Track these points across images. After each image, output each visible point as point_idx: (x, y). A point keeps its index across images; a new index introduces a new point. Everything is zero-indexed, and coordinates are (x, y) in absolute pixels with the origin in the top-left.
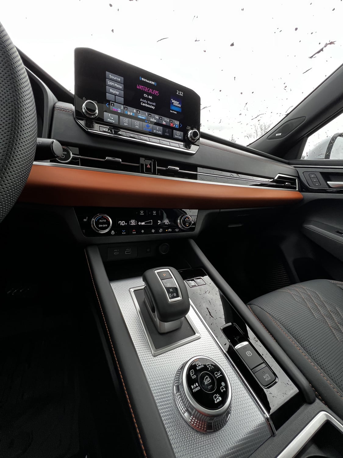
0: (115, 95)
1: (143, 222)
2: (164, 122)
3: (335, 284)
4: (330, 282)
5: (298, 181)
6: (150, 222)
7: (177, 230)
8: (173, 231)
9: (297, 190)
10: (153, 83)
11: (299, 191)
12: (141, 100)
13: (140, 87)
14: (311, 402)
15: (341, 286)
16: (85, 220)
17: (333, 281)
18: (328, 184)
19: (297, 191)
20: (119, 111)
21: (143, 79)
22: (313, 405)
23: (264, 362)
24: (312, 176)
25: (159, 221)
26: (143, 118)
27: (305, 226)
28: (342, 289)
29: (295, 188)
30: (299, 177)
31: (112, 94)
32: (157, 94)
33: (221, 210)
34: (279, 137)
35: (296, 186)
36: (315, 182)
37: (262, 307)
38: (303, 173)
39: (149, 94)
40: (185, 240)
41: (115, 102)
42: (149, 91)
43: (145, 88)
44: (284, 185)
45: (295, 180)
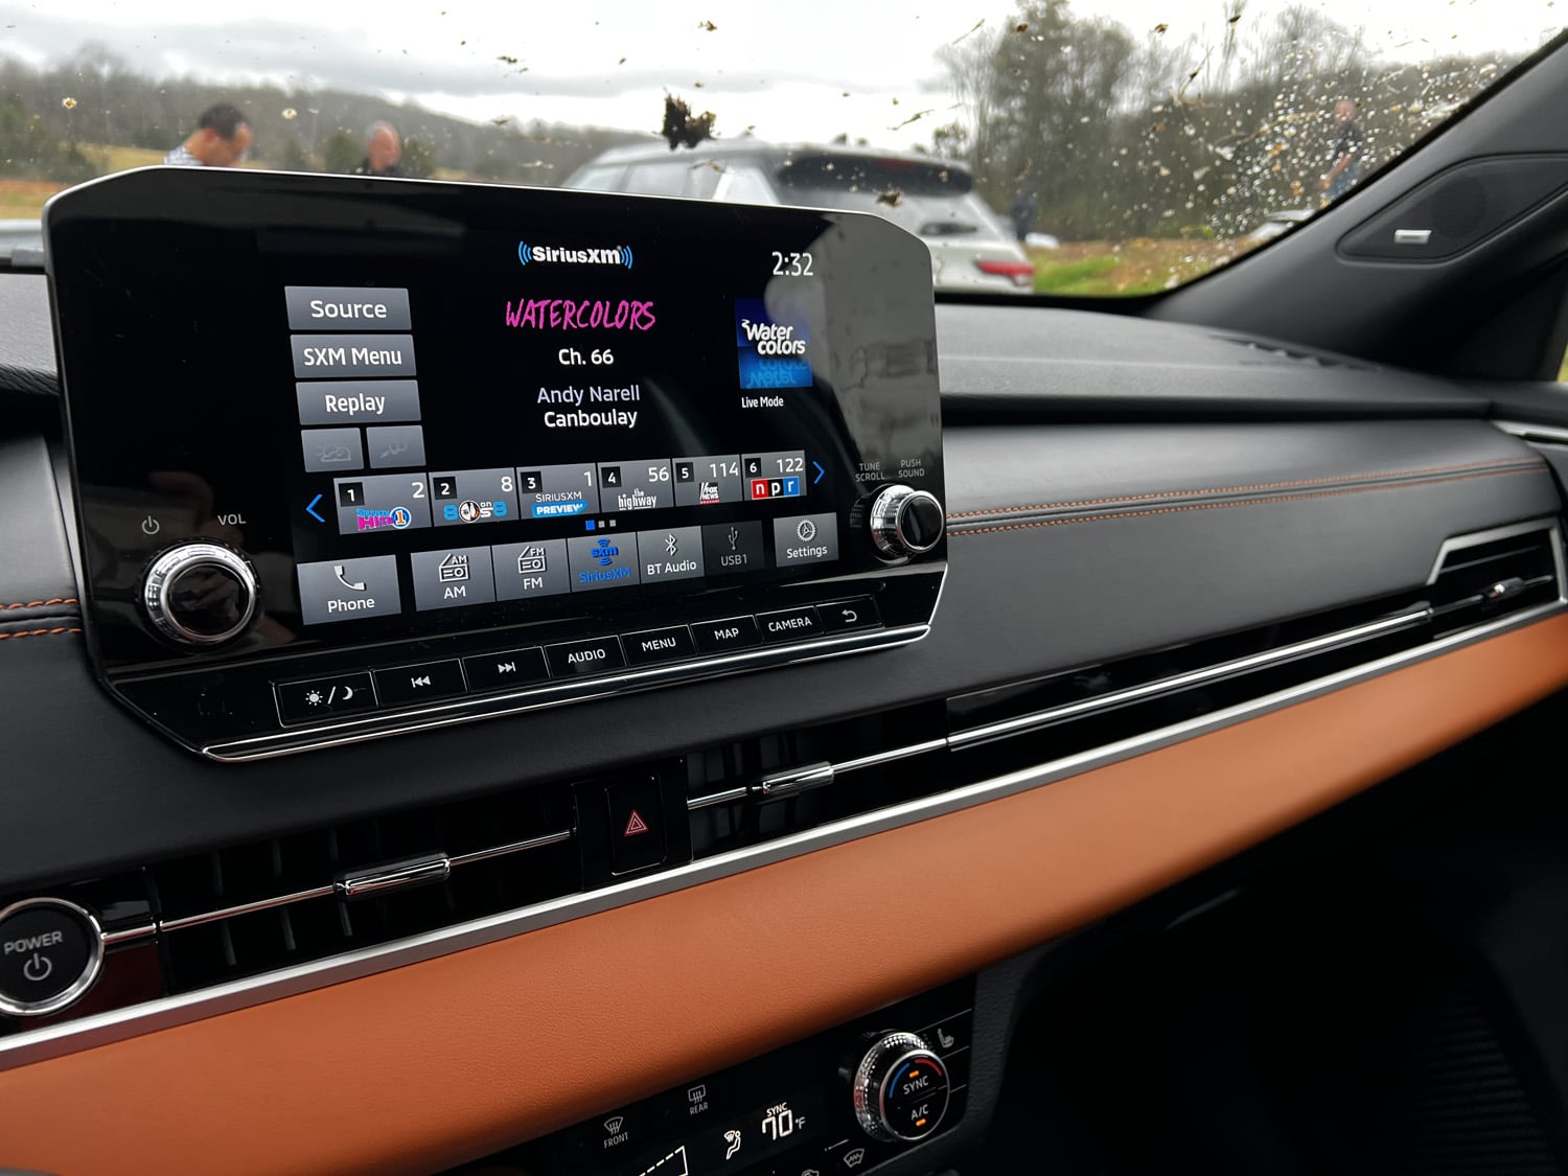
0: (363, 427)
2: (704, 487)
5: (1562, 538)
7: (853, 1158)
9: (1562, 600)
10: (610, 256)
12: (543, 395)
13: (523, 315)
19: (1560, 610)
21: (541, 254)
25: (730, 1137)
26: (569, 509)
29: (1550, 593)
30: (1564, 515)
32: (643, 320)
34: (1412, 251)
39: (586, 341)
41: (368, 471)
42: (585, 317)
43: (559, 308)
44: (1486, 599)
45: (1543, 537)
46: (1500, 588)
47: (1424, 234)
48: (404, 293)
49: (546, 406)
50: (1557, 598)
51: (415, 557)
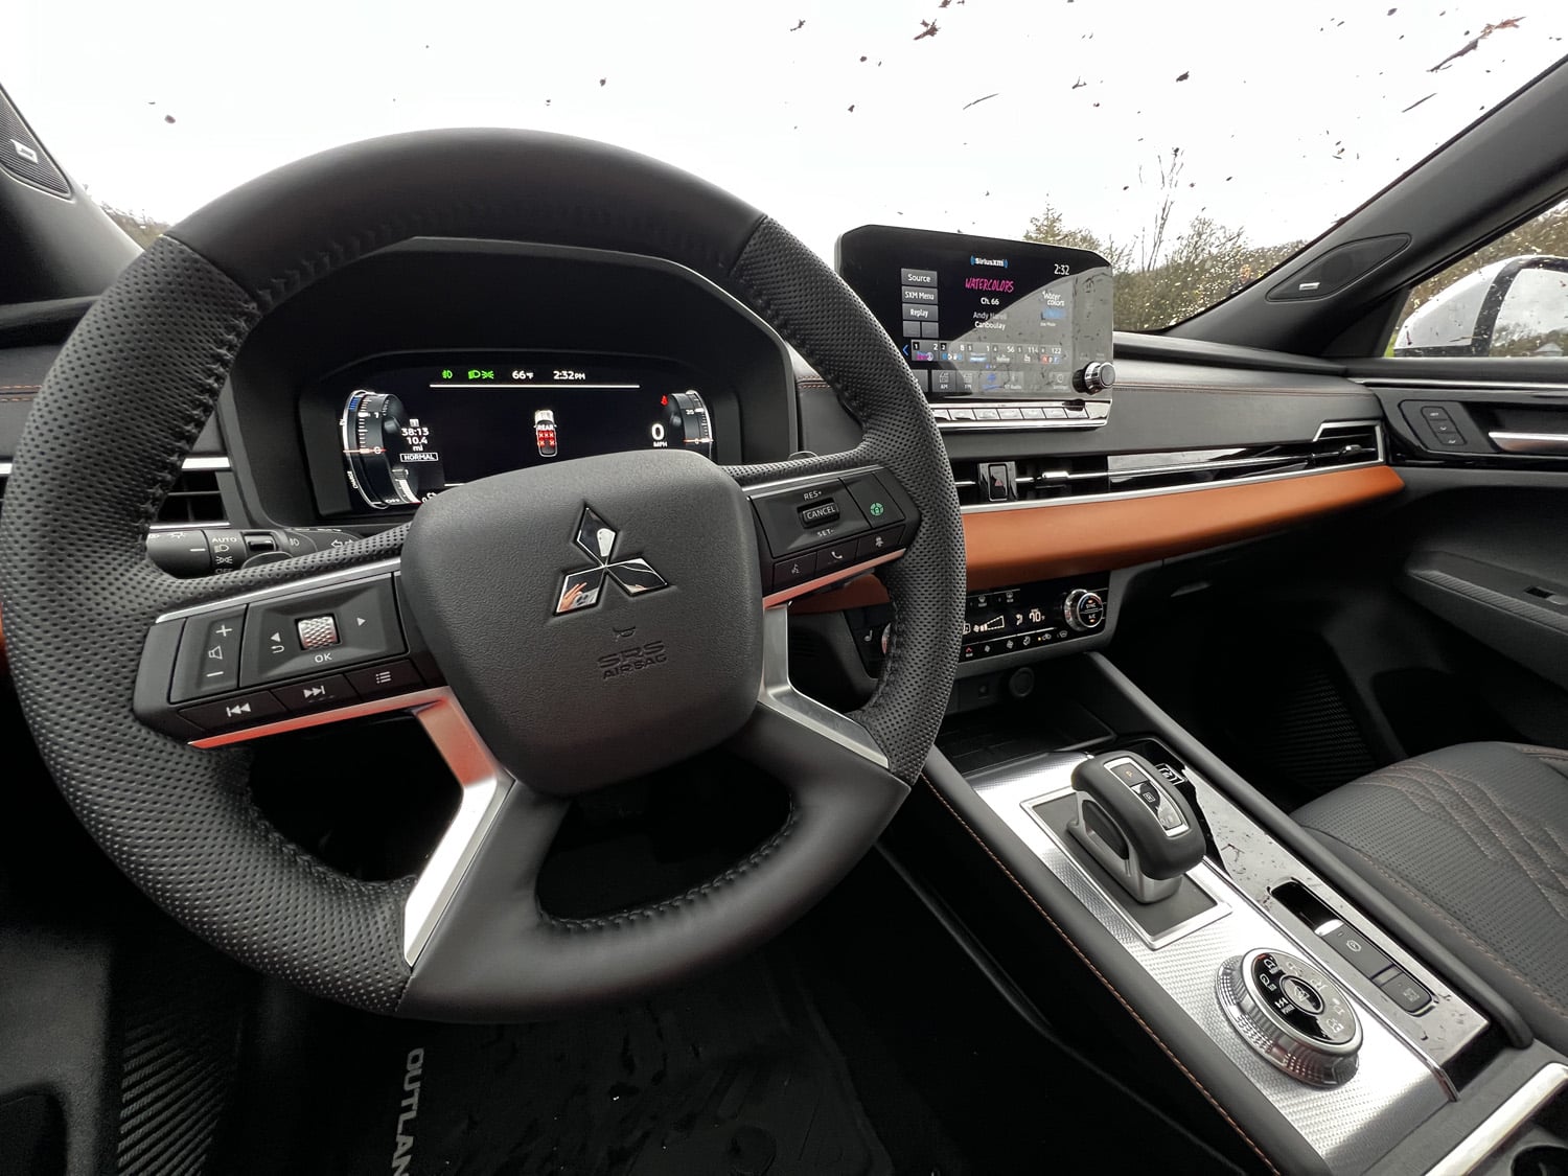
0: (921, 321)
1: (983, 624)
2: (1026, 356)
3: (1535, 756)
4: (1515, 750)
5: (1382, 430)
6: (999, 623)
7: (1063, 634)
8: (1055, 638)
9: (1380, 460)
10: (1000, 263)
11: (1387, 462)
12: (975, 315)
13: (972, 283)
14: (1522, 1046)
15: (1559, 763)
16: (868, 638)
17: (1526, 748)
18: (1491, 441)
19: (1380, 464)
20: (930, 359)
21: (978, 261)
22: (1529, 1051)
23: (1393, 965)
24: (1433, 414)
25: (1018, 616)
26: (981, 359)
27: (1415, 572)
28: (1565, 776)
29: (1374, 456)
30: (1384, 419)
31: (914, 319)
32: (1009, 288)
33: (1167, 561)
34: (1310, 294)
35: (1376, 447)
36: (1443, 432)
37: (1332, 833)
38: (1399, 405)
39: (991, 295)
40: (1080, 658)
41: (921, 338)
42: (990, 287)
43: (983, 282)
44: (1341, 453)
45: (1371, 429)
46: (1348, 448)
47: (1316, 284)
48: (935, 273)
49: (976, 319)
50: (1377, 459)
51: (933, 371)
